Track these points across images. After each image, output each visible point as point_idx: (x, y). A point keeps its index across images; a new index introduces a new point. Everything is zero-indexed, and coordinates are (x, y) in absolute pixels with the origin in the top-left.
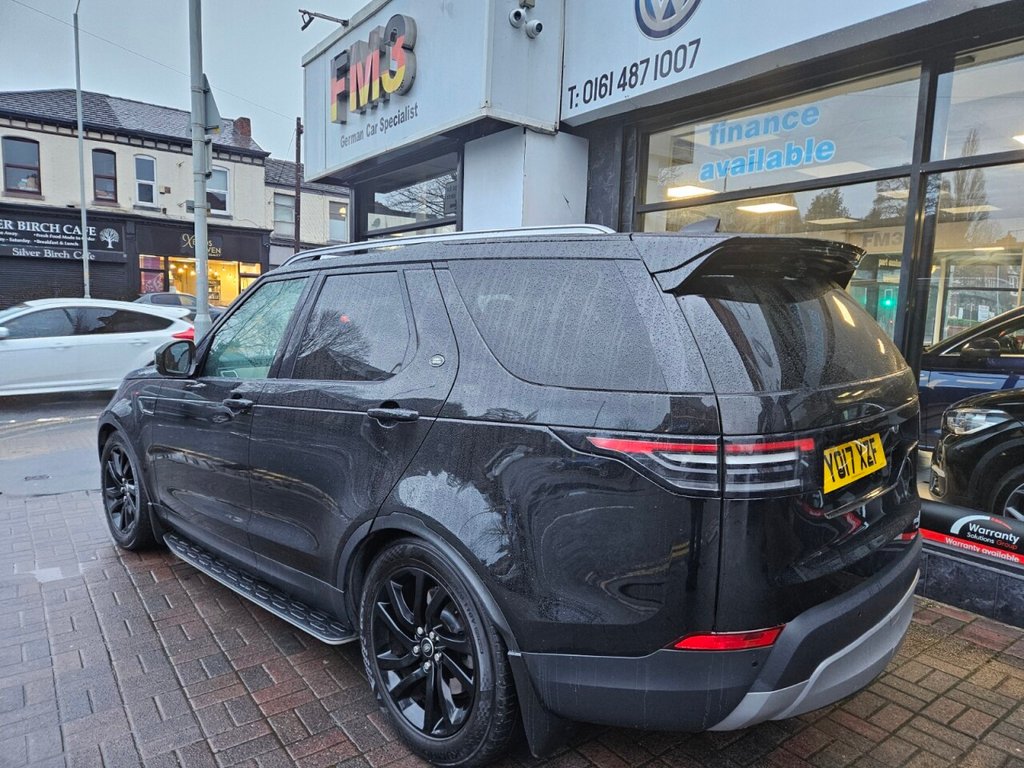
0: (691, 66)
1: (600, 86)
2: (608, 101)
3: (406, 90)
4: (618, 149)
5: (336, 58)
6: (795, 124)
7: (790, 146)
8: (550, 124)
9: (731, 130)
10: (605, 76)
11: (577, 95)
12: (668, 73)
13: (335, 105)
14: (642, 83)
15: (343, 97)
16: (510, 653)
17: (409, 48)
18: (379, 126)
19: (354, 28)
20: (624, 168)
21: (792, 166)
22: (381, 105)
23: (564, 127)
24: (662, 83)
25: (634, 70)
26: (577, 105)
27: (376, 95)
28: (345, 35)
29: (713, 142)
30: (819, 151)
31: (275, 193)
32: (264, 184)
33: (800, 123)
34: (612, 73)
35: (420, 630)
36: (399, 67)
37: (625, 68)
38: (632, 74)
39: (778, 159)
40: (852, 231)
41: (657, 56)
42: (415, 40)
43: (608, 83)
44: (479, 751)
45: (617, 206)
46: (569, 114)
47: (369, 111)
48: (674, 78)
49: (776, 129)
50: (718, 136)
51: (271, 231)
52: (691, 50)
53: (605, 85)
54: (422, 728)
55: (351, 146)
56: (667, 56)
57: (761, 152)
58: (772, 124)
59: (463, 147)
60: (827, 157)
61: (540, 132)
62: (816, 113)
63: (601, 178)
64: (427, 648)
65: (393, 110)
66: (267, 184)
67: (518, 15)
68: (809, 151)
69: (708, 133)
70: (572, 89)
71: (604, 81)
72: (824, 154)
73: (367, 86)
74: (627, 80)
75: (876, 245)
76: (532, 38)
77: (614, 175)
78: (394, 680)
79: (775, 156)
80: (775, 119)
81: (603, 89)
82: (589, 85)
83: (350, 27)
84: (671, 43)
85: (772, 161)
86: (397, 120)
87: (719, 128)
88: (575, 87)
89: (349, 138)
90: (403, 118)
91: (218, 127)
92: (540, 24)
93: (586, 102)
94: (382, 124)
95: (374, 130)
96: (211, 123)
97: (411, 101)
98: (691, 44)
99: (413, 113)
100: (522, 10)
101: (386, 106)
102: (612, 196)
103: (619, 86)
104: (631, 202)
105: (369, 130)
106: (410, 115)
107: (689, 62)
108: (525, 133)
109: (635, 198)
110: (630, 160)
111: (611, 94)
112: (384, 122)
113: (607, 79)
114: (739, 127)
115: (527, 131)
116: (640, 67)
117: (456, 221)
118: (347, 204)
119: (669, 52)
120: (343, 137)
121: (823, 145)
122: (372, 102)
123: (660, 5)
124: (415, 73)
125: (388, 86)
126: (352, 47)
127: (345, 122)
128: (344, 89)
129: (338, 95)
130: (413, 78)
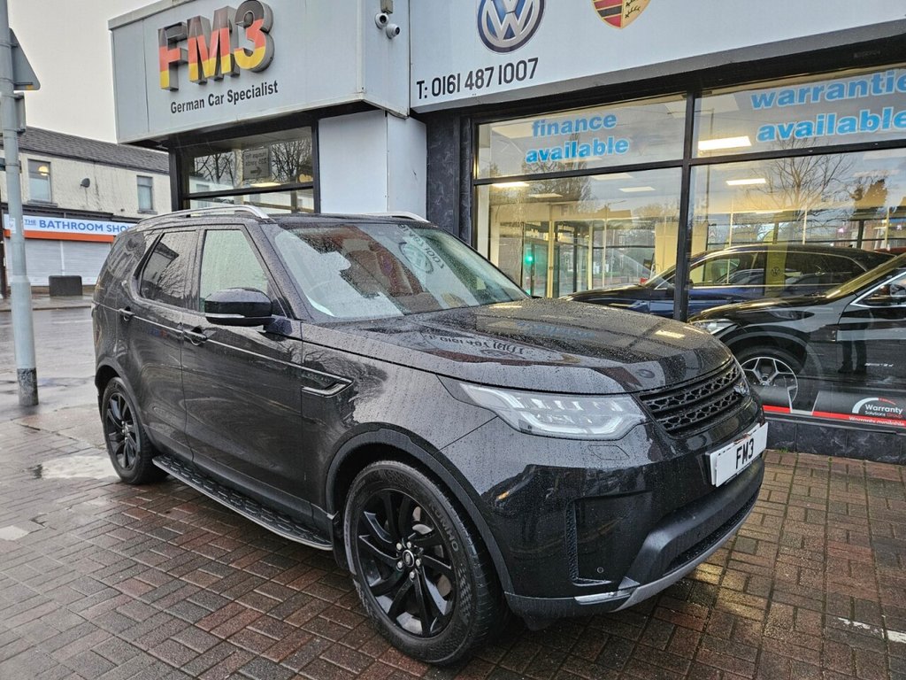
0: (531, 77)
1: (447, 84)
2: (455, 96)
3: (262, 70)
4: (456, 134)
5: (166, 28)
6: (599, 126)
7: (596, 141)
8: (405, 112)
9: (550, 126)
10: (451, 76)
11: (426, 89)
12: (511, 80)
13: (167, 72)
14: (488, 85)
15: (175, 66)
17: (266, 32)
18: (226, 97)
19: (187, 2)
20: (462, 149)
21: (598, 156)
22: (228, 78)
23: (413, 113)
24: (505, 87)
25: (480, 74)
26: (426, 97)
27: (226, 67)
29: (536, 134)
30: (618, 146)
33: (603, 125)
34: (459, 75)
36: (258, 45)
37: (471, 73)
38: (478, 78)
39: (588, 150)
40: (553, 204)
41: (501, 66)
42: (272, 24)
43: (456, 82)
45: (458, 179)
46: (419, 103)
47: (211, 82)
48: (516, 85)
49: (585, 128)
50: (539, 129)
52: (530, 66)
53: (452, 83)
55: (186, 113)
56: (509, 68)
58: (581, 125)
59: (318, 123)
60: (625, 150)
61: (398, 116)
62: (614, 119)
63: (438, 157)
65: (243, 85)
67: (383, 19)
68: (610, 146)
69: (532, 123)
70: (420, 83)
71: (451, 80)
72: (621, 149)
73: (213, 60)
74: (474, 82)
75: (570, 214)
76: (390, 38)
77: (451, 154)
79: (585, 148)
80: (584, 121)
81: (451, 87)
82: (437, 82)
84: (514, 57)
85: (582, 151)
86: (249, 94)
87: (540, 124)
88: (423, 82)
89: (184, 105)
90: (259, 92)
91: (31, 84)
92: (398, 29)
93: (435, 95)
94: (229, 95)
95: (219, 100)
96: (24, 79)
97: (269, 78)
98: (530, 61)
99: (272, 89)
100: (385, 15)
101: (235, 79)
102: (451, 171)
103: (466, 86)
104: (468, 176)
105: (212, 99)
106: (268, 91)
107: (528, 74)
108: (386, 115)
109: (472, 174)
110: (466, 143)
111: (459, 90)
112: (233, 94)
113: (454, 79)
114: (556, 125)
115: (388, 114)
116: (485, 72)
117: (311, 187)
118: (49, 163)
119: (511, 65)
120: (174, 103)
121: (620, 142)
122: (219, 76)
123: (501, 28)
124: (273, 54)
125: (244, 63)
126: (189, 21)
127: (177, 89)
128: (179, 59)
129: (170, 63)
130: (272, 58)
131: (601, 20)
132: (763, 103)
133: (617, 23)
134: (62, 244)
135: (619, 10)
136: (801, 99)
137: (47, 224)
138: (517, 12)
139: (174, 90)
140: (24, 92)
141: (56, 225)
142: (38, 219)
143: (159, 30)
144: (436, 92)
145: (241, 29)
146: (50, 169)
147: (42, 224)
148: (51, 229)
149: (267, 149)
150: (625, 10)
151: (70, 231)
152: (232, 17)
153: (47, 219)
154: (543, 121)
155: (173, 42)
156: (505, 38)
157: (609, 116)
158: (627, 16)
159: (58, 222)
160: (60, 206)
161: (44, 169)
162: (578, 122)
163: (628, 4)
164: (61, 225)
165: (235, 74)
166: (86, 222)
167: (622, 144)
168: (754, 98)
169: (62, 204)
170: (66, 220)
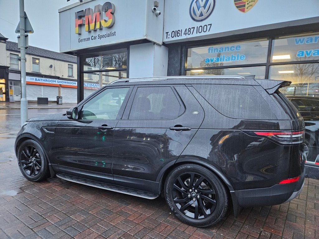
0: (209, 31)
1: (177, 33)
2: (180, 38)
3: (110, 27)
4: (179, 52)
5: (78, 12)
6: (234, 50)
7: (232, 55)
8: (161, 43)
9: (215, 49)
10: (179, 30)
11: (169, 35)
12: (201, 32)
13: (78, 28)
14: (192, 34)
15: (80, 26)
16: (230, 192)
17: (112, 14)
18: (97, 37)
19: (85, 3)
20: (181, 57)
21: (233, 61)
22: (98, 30)
23: (164, 44)
24: (199, 35)
25: (189, 30)
26: (169, 38)
27: (98, 26)
28: (81, 5)
29: (209, 52)
30: (241, 57)
31: (11, 54)
32: (5, 50)
34: (182, 30)
35: (191, 190)
36: (109, 18)
37: (186, 29)
38: (189, 31)
39: (229, 59)
41: (197, 27)
42: (115, 11)
43: (180, 32)
44: (218, 220)
45: (179, 68)
46: (166, 40)
47: (92, 32)
48: (203, 34)
49: (228, 50)
50: (211, 51)
51: (10, 67)
52: (209, 27)
53: (179, 33)
54: (194, 218)
55: (84, 42)
56: (201, 28)
57: (224, 56)
59: (129, 47)
60: (243, 59)
61: (158, 45)
62: (240, 47)
63: (173, 60)
64: (194, 195)
65: (104, 32)
66: (7, 50)
68: (238, 57)
69: (208, 48)
70: (167, 33)
71: (179, 32)
72: (242, 58)
73: (94, 24)
74: (187, 32)
76: (157, 16)
77: (177, 59)
78: (179, 206)
79: (228, 58)
80: (228, 48)
81: (178, 35)
82: (173, 33)
83: (83, 3)
84: (203, 24)
85: (227, 59)
86: (106, 36)
87: (211, 49)
88: (168, 32)
89: (83, 39)
90: (109, 36)
91: (31, 31)
92: (160, 13)
93: (172, 37)
94: (98, 36)
95: (95, 38)
96: (28, 29)
97: (113, 30)
98: (209, 25)
99: (114, 34)
100: (156, 8)
101: (101, 31)
102: (177, 65)
103: (184, 34)
104: (183, 67)
105: (93, 38)
106: (112, 35)
107: (208, 30)
108: (154, 45)
109: (184, 66)
110: (183, 55)
111: (181, 36)
112: (100, 36)
113: (180, 31)
114: (217, 49)
115: (155, 44)
116: (191, 29)
117: (126, 70)
118: (39, 59)
119: (201, 26)
120: (80, 39)
121: (242, 56)
122: (95, 29)
123: (198, 13)
124: (115, 22)
125: (104, 25)
126: (86, 10)
127: (81, 34)
128: (82, 23)
129: (79, 25)
130: (114, 23)
131: (237, 10)
132: (300, 42)
133: (243, 11)
134: (42, 87)
135: (244, 6)
136: (316, 41)
137: (38, 80)
138: (205, 7)
139: (80, 34)
140: (28, 34)
141: (40, 80)
142: (35, 78)
143: (75, 13)
144: (173, 36)
145: (104, 13)
146: (39, 61)
147: (36, 80)
148: (39, 82)
149: (111, 56)
150: (247, 6)
151: (45, 82)
152: (101, 8)
153: (38, 78)
154: (212, 48)
155: (80, 17)
156: (199, 17)
157: (237, 46)
158: (247, 8)
159: (41, 79)
160: (42, 74)
161: (37, 61)
162: (226, 48)
163: (248, 4)
164: (42, 80)
165: (101, 29)
166: (51, 79)
167: (242, 57)
168: (296, 40)
169: (43, 73)
170: (44, 79)
